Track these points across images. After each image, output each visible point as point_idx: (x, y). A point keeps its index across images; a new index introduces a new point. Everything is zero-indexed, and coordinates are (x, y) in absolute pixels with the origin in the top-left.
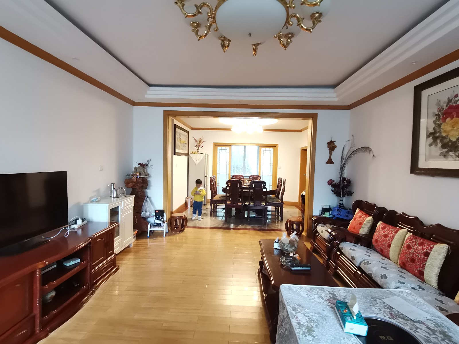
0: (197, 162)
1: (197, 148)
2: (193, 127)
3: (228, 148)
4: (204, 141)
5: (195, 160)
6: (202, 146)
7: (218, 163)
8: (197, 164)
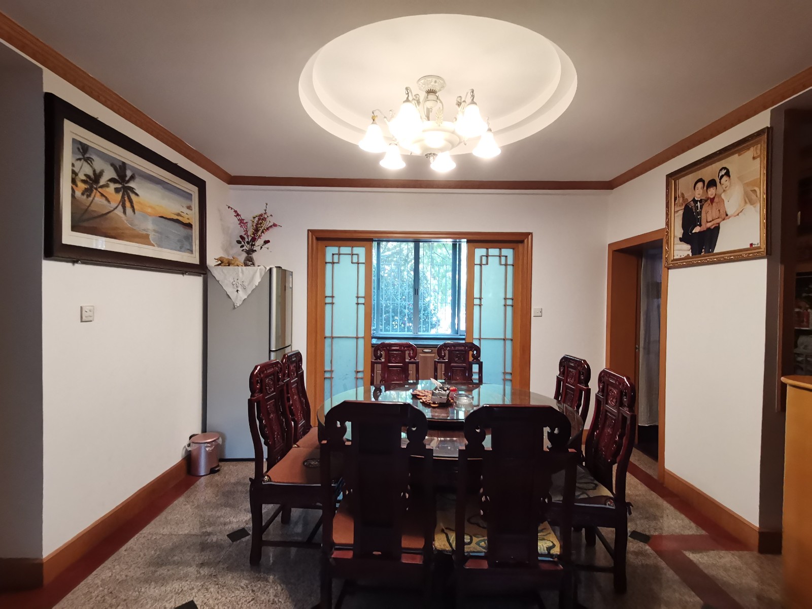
0: (238, 297)
1: (247, 247)
2: (233, 173)
3: (361, 251)
4: (275, 225)
5: (230, 291)
6: (267, 242)
7: (328, 300)
8: (238, 303)
